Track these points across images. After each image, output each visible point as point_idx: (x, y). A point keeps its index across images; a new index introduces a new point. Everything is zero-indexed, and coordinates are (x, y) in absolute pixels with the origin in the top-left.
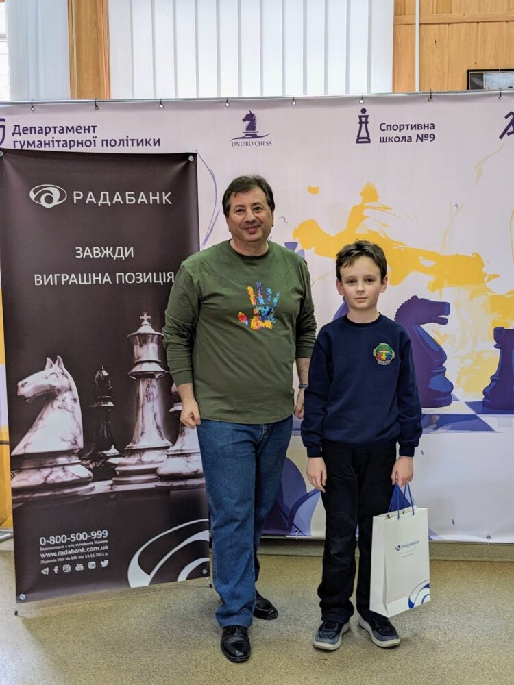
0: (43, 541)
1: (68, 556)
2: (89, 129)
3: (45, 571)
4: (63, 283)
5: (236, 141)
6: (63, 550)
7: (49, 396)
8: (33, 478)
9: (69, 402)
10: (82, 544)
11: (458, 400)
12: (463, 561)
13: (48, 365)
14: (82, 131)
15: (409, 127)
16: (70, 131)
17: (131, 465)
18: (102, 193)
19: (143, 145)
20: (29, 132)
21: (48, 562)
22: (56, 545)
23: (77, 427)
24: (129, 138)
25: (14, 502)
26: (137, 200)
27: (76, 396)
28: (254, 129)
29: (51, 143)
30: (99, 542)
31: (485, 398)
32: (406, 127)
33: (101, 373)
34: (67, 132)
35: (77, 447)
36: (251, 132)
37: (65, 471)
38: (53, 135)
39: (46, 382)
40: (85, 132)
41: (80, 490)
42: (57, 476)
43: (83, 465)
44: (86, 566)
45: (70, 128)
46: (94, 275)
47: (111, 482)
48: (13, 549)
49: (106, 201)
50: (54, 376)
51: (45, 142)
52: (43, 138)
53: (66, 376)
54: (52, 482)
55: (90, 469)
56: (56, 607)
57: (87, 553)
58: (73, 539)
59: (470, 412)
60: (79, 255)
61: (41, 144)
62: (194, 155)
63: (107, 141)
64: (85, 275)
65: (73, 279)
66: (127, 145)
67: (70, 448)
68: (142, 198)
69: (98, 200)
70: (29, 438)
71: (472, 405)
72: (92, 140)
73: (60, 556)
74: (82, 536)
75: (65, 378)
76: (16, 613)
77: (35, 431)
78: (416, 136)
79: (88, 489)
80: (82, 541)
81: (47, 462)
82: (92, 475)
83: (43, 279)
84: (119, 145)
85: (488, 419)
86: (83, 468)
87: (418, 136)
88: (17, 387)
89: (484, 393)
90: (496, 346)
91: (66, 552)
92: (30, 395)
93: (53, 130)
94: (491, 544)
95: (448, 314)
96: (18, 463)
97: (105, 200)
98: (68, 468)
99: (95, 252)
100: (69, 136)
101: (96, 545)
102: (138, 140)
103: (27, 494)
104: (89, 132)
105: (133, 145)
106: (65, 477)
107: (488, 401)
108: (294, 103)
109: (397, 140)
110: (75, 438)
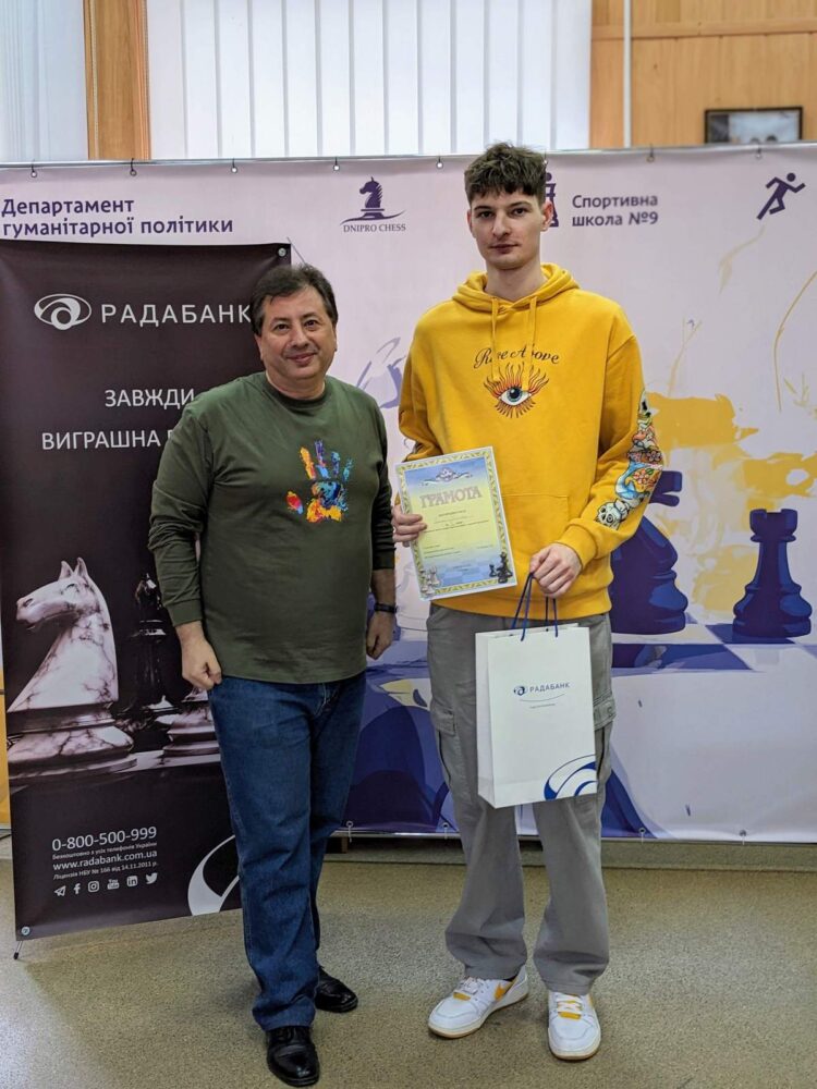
0: (57, 844)
1: (95, 867)
2: (121, 206)
3: (61, 892)
4: (86, 447)
5: (349, 223)
6: (89, 858)
7: (65, 620)
8: (40, 748)
9: (96, 629)
10: (117, 849)
11: (695, 622)
12: (703, 870)
13: (63, 573)
14: (111, 208)
15: (619, 202)
16: (92, 208)
17: (192, 726)
18: (146, 307)
19: (205, 230)
20: (28, 210)
21: (64, 877)
22: (76, 850)
23: (109, 667)
24: (183, 220)
25: (12, 784)
26: (199, 318)
27: (108, 620)
28: (378, 204)
29: (63, 228)
30: (143, 846)
31: (735, 620)
32: (613, 202)
33: (146, 585)
34: (87, 211)
35: (109, 700)
36: (373, 210)
37: (90, 737)
38: (67, 215)
39: (59, 599)
40: (115, 210)
41: (114, 765)
42: (78, 743)
43: (118, 727)
44: (123, 882)
45: (92, 204)
46: (134, 432)
47: (161, 753)
48: (11, 857)
49: (152, 319)
50: (73, 589)
51: (52, 225)
52: (49, 219)
53: (92, 590)
54: (70, 753)
55: (128, 733)
56: (77, 946)
57: (125, 863)
58: (103, 841)
59: (713, 640)
60: (111, 402)
61: (47, 228)
62: (287, 247)
63: (149, 223)
64: (120, 433)
65: (101, 440)
66: (182, 230)
67: (98, 701)
68: (207, 314)
69: (139, 317)
70: (36, 684)
71: (715, 629)
72: (126, 222)
73: (83, 868)
74: (117, 837)
75: (90, 593)
76: (16, 956)
77: (44, 674)
78: (628, 216)
79: (125, 763)
80: (117, 844)
81: (63, 722)
82: (131, 742)
83: (55, 440)
84: (168, 231)
85: (743, 651)
86: (119, 731)
87: (632, 216)
88: (17, 607)
89: (736, 610)
90: (753, 539)
91: (92, 862)
92: (37, 619)
93: (65, 207)
94: (747, 844)
95: (679, 490)
96: (19, 725)
97: (150, 317)
98: (95, 731)
99: (135, 398)
100: (89, 217)
101: (139, 850)
102: (197, 223)
103: (32, 772)
104: (122, 210)
105: (189, 231)
106: (89, 746)
107: (741, 623)
108: (440, 165)
109: (599, 221)
110: (106, 684)
